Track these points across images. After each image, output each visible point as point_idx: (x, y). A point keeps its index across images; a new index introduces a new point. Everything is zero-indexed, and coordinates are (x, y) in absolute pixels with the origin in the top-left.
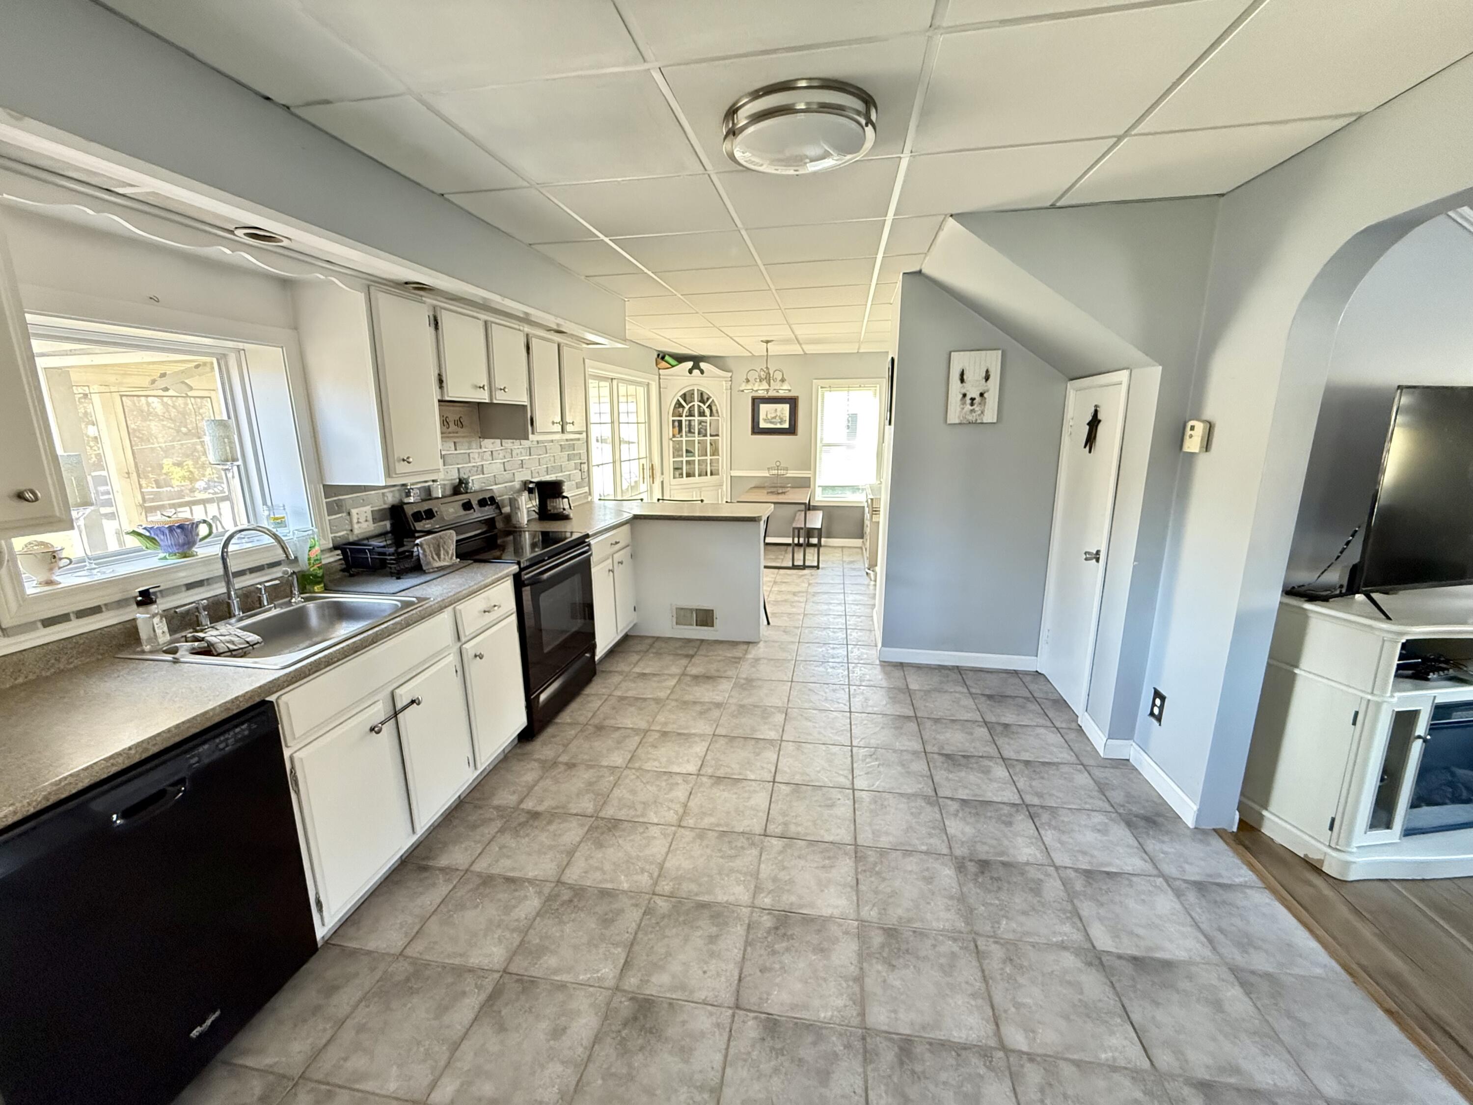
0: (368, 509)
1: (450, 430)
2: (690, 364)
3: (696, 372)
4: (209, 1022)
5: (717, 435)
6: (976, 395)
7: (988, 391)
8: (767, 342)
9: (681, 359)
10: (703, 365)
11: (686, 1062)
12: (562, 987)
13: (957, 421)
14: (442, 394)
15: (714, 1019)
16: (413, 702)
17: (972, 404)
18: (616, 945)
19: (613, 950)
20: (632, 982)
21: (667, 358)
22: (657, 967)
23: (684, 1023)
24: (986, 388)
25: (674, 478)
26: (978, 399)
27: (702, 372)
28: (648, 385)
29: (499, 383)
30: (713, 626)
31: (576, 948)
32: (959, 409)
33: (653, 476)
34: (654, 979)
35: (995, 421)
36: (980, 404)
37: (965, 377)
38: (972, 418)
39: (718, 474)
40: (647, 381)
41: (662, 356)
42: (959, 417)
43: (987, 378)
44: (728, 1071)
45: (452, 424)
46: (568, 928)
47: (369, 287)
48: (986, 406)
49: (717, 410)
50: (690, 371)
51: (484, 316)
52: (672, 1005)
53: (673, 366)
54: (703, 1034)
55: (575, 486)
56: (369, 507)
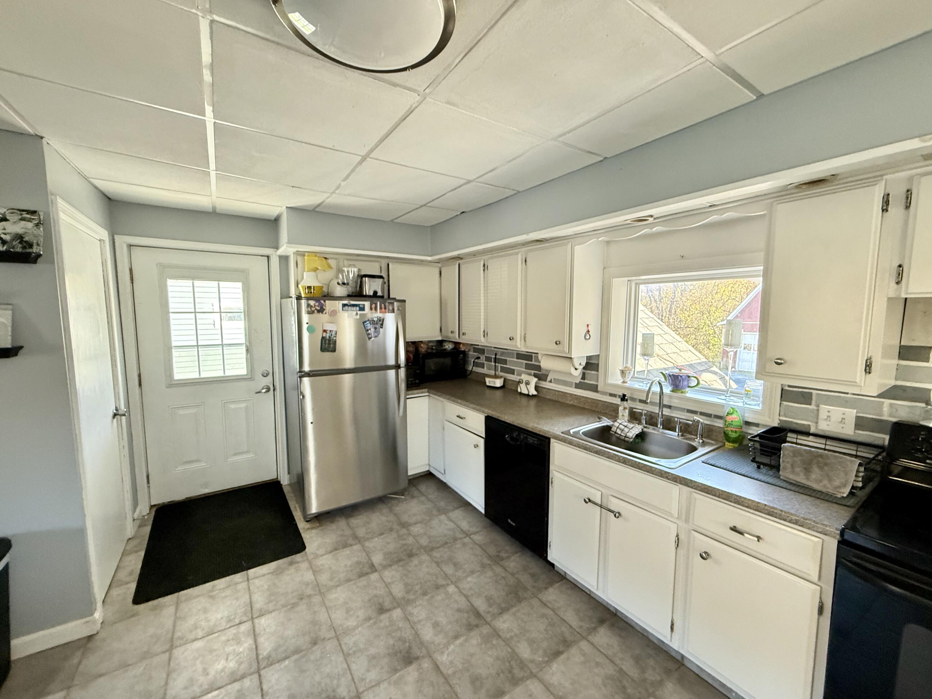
0: (851, 412)
11: (368, 656)
12: (456, 637)
15: (367, 681)
18: (454, 673)
19: (453, 669)
20: (426, 664)
22: (420, 680)
23: (382, 668)
31: (472, 655)
34: (416, 674)
44: (346, 666)
46: (490, 660)
52: (396, 671)
54: (368, 671)
56: (855, 411)
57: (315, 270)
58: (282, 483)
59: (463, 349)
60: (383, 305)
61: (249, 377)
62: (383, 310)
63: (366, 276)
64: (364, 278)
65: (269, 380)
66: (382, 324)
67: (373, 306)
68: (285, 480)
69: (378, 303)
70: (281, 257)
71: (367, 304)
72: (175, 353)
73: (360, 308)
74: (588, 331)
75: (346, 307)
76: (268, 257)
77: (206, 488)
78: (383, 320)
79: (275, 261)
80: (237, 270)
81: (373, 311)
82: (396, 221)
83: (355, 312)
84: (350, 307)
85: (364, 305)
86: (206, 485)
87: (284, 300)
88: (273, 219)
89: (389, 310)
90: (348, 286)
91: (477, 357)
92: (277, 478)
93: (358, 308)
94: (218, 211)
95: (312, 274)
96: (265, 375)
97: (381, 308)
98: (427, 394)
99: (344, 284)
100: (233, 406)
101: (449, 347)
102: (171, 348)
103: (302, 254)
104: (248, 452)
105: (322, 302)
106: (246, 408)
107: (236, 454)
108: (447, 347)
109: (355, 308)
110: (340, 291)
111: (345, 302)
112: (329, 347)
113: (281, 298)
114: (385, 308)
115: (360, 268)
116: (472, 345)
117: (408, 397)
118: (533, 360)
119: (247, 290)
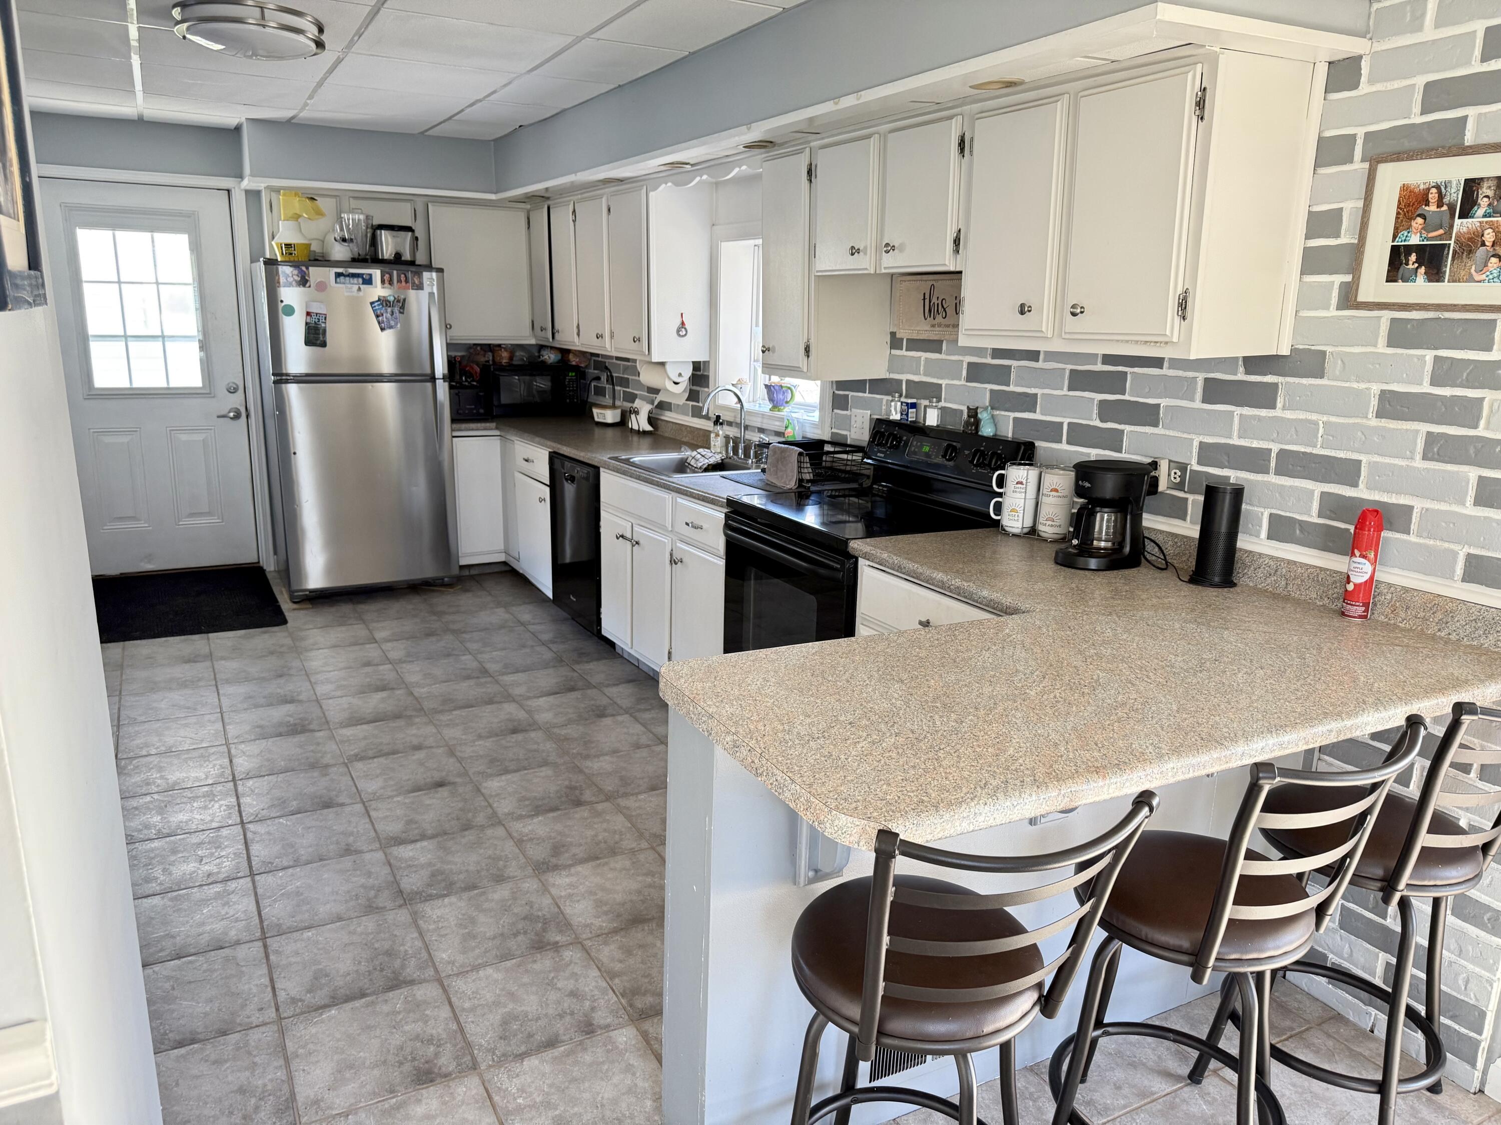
56: (869, 412)
57: (297, 217)
58: (265, 568)
59: (574, 363)
60: (403, 276)
61: (206, 392)
62: (403, 283)
63: (382, 227)
64: (378, 232)
65: (238, 397)
66: (403, 307)
67: (387, 277)
68: (270, 565)
69: (395, 272)
70: (248, 192)
71: (376, 273)
72: (95, 347)
73: (363, 279)
74: (683, 323)
75: (342, 278)
76: (228, 191)
77: (149, 562)
78: (404, 300)
79: (239, 199)
80: (180, 214)
81: (387, 285)
82: (427, 133)
83: (356, 287)
84: (347, 278)
85: (371, 275)
86: (149, 558)
87: (253, 265)
88: (233, 128)
89: (414, 283)
90: (351, 245)
91: (595, 376)
92: (259, 562)
93: (360, 280)
94: (145, 119)
95: (291, 223)
96: (233, 390)
97: (399, 281)
98: (497, 433)
99: (344, 240)
100: (184, 437)
101: (550, 357)
102: (88, 340)
103: (277, 190)
104: (209, 514)
105: (304, 268)
106: (204, 441)
107: (192, 515)
108: (546, 357)
109: (355, 280)
110: (340, 252)
111: (340, 270)
112: (317, 339)
113: (252, 262)
114: (407, 281)
115: (371, 214)
116: (592, 354)
117: (455, 434)
119: (196, 247)
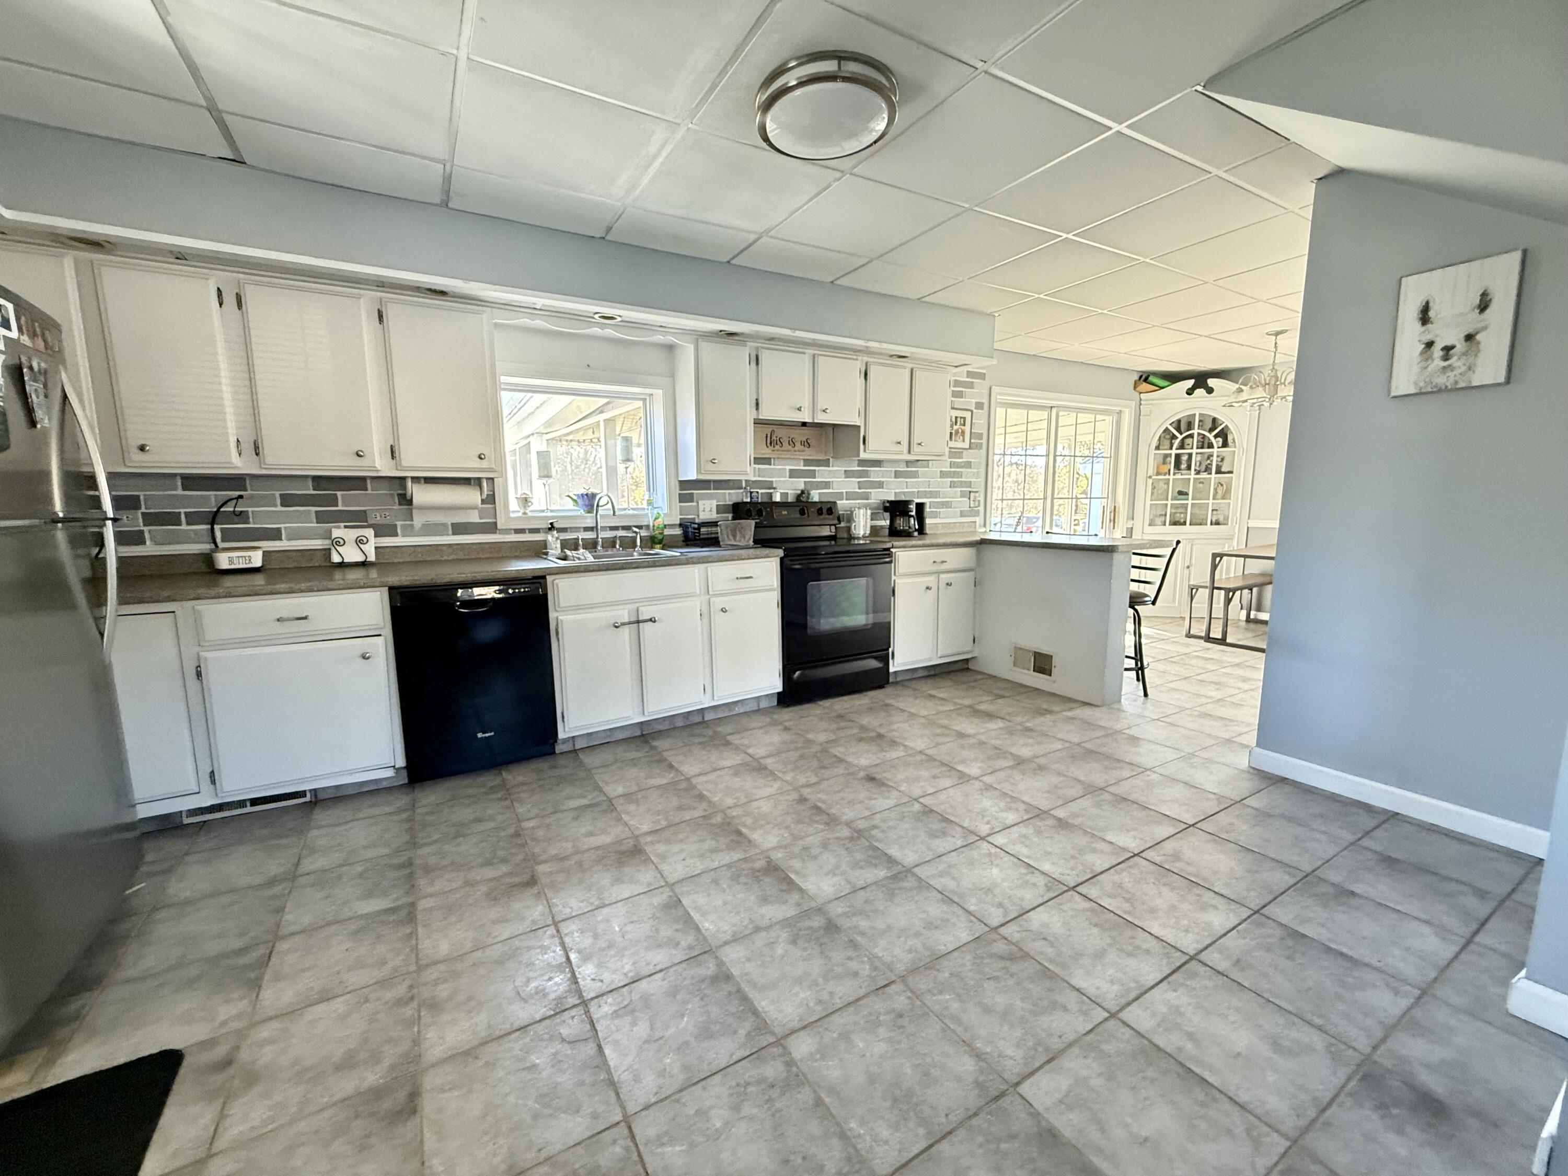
0: (714, 503)
1: (796, 448)
2: (1190, 383)
3: (1200, 392)
4: (487, 735)
5: (1231, 472)
6: (1454, 337)
7: (1485, 328)
8: (1277, 334)
9: (1173, 378)
10: (1211, 382)
13: (1412, 390)
14: (758, 414)
16: (651, 620)
17: (1446, 358)
21: (1151, 379)
24: (1480, 325)
25: (1151, 524)
26: (1460, 346)
27: (1210, 391)
28: (1120, 413)
29: (821, 405)
30: (1050, 675)
32: (1416, 369)
33: (1113, 521)
35: (1502, 379)
36: (1465, 354)
37: (1431, 314)
38: (1441, 380)
39: (1227, 524)
40: (1118, 409)
41: (1145, 378)
42: (1416, 383)
43: (1484, 305)
45: (798, 444)
47: (697, 340)
48: (1481, 356)
49: (1234, 440)
50: (1190, 392)
51: (810, 351)
53: (1162, 388)
55: (959, 513)
56: (715, 501)
66: (46, 386)
69: (28, 316)
71: (11, 310)
85: (7, 311)
97: (34, 334)
114: (41, 338)
118: (340, 503)
